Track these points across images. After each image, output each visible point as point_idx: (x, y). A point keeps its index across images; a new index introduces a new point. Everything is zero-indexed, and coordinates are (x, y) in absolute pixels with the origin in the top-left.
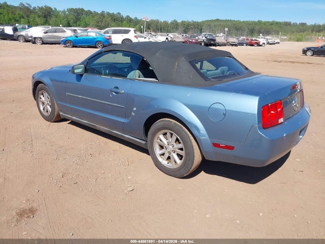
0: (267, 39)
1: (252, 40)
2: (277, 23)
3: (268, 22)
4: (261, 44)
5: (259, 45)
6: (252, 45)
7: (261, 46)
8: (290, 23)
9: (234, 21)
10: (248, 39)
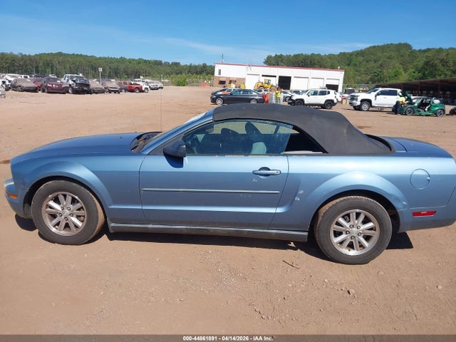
0: (147, 82)
1: (131, 84)
2: (145, 61)
3: (134, 60)
4: (143, 89)
5: (141, 91)
6: (132, 91)
7: (143, 91)
8: (161, 62)
9: (86, 56)
10: (125, 83)
